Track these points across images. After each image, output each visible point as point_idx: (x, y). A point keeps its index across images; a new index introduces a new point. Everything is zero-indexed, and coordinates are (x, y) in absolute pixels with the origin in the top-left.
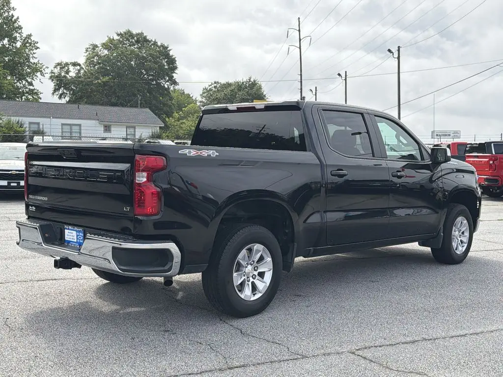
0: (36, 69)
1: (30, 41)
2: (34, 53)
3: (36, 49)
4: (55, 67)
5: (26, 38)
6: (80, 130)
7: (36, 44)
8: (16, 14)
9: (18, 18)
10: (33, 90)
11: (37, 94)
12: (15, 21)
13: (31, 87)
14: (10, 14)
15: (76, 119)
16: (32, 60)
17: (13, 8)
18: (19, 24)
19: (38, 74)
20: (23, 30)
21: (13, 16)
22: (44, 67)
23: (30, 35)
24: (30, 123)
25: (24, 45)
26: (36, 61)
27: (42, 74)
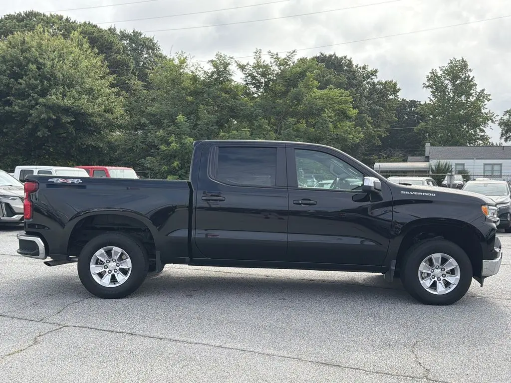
0: (487, 119)
1: (483, 95)
2: (485, 105)
3: (488, 101)
4: (505, 114)
5: (480, 93)
6: (501, 169)
7: (488, 97)
8: (471, 74)
9: (473, 77)
10: (484, 136)
11: (487, 139)
12: (471, 81)
13: (483, 134)
14: (467, 75)
15: (497, 159)
16: (483, 111)
17: (470, 70)
18: (474, 82)
19: (490, 122)
20: (477, 87)
21: (469, 76)
22: (495, 115)
23: (483, 90)
24: (457, 164)
25: (478, 99)
26: (487, 111)
27: (493, 122)
